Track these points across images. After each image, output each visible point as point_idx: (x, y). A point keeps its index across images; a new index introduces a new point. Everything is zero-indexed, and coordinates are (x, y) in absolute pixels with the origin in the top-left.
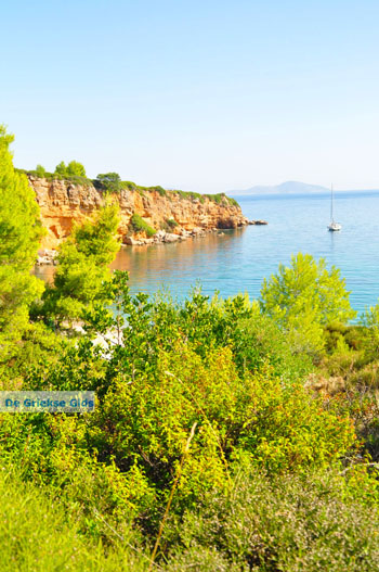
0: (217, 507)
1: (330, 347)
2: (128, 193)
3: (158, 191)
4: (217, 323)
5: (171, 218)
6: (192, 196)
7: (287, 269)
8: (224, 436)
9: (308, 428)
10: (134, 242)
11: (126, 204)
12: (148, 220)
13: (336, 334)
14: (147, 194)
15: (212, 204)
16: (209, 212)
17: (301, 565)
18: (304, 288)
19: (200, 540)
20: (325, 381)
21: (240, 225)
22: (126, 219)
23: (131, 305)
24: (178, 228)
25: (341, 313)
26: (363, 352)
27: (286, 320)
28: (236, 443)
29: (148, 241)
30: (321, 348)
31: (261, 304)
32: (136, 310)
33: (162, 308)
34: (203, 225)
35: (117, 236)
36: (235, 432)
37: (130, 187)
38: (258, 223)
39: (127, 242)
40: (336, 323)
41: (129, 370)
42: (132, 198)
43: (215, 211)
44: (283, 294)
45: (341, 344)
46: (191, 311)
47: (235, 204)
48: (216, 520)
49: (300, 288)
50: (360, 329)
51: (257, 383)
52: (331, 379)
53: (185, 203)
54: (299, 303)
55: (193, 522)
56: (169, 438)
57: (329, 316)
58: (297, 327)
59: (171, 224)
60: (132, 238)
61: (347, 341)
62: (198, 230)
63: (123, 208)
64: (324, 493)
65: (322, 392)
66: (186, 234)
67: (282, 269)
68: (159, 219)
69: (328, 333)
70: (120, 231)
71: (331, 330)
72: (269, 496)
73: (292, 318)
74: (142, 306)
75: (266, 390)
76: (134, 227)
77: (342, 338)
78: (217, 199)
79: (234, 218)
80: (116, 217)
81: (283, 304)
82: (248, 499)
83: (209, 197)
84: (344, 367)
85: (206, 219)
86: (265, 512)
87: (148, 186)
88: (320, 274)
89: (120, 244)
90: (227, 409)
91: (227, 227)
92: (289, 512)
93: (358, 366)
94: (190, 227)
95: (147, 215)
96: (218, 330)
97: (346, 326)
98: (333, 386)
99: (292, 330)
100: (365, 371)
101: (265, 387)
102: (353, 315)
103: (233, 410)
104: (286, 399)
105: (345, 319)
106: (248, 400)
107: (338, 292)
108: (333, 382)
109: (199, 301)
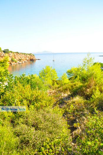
0: (26, 117)
1: (53, 84)
2: (11, 53)
3: (17, 53)
4: (28, 80)
5: (20, 59)
6: (25, 54)
7: (44, 69)
8: (28, 103)
9: (45, 100)
10: (12, 64)
11: (10, 56)
12: (15, 59)
13: (54, 82)
14: (15, 54)
15: (29, 56)
16: (28, 57)
17: (42, 126)
18: (48, 73)
19: (22, 123)
20: (52, 91)
21: (35, 60)
22: (11, 59)
23: (9, 77)
24: (22, 61)
25: (55, 77)
26: (59, 85)
27: (44, 79)
28: (30, 104)
29: (15, 63)
30: (51, 85)
31: (39, 76)
32: (10, 78)
33: (16, 77)
34: (27, 60)
35: (8, 63)
36: (30, 101)
37: (11, 52)
38: (38, 59)
39: (11, 64)
40: (54, 79)
41: (9, 90)
42: (12, 54)
43: (29, 57)
44: (44, 74)
45: (55, 83)
46: (22, 77)
47: (34, 55)
48: (26, 119)
49: (47, 73)
50: (59, 80)
51: (35, 91)
52: (53, 90)
53: (23, 55)
54: (47, 76)
55: (21, 120)
56: (17, 104)
57: (53, 78)
58: (46, 80)
59: (20, 60)
60: (12, 63)
61: (57, 83)
62: (26, 61)
63: (10, 57)
64: (48, 112)
65: (51, 93)
66: (23, 62)
67: (43, 69)
68: (18, 59)
69: (53, 82)
70: (9, 62)
71: (53, 81)
72: (37, 113)
73: (45, 79)
74: (11, 77)
75: (37, 93)
76: (12, 60)
77: (56, 82)
78: (30, 54)
79: (33, 58)
80: (8, 58)
81: (44, 76)
82: (32, 115)
83: (28, 54)
84: (56, 88)
85: (28, 59)
86: (36, 117)
87: (15, 52)
88: (51, 69)
89: (9, 64)
90: (29, 97)
91: (32, 60)
92: (40, 116)
93: (58, 88)
94: (24, 60)
95: (15, 58)
96: (28, 81)
97: (56, 80)
98: (54, 92)
99: (46, 81)
100: (60, 89)
101: (36, 92)
102: (58, 78)
103: (30, 97)
104: (41, 94)
105: (56, 79)
106: (33, 95)
107: (55, 73)
108: (53, 91)
109: (23, 75)
